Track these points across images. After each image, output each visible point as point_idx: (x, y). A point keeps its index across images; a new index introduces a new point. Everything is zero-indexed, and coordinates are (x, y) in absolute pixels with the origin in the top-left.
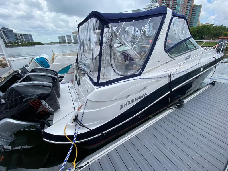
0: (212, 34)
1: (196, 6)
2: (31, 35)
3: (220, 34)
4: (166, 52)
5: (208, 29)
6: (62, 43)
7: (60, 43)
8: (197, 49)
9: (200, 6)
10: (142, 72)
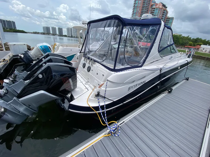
0: (180, 43)
1: (169, 18)
2: (14, 22)
3: (186, 44)
4: (158, 52)
5: (177, 38)
6: (46, 34)
7: (44, 34)
8: (176, 53)
9: (172, 19)
10: (143, 64)
